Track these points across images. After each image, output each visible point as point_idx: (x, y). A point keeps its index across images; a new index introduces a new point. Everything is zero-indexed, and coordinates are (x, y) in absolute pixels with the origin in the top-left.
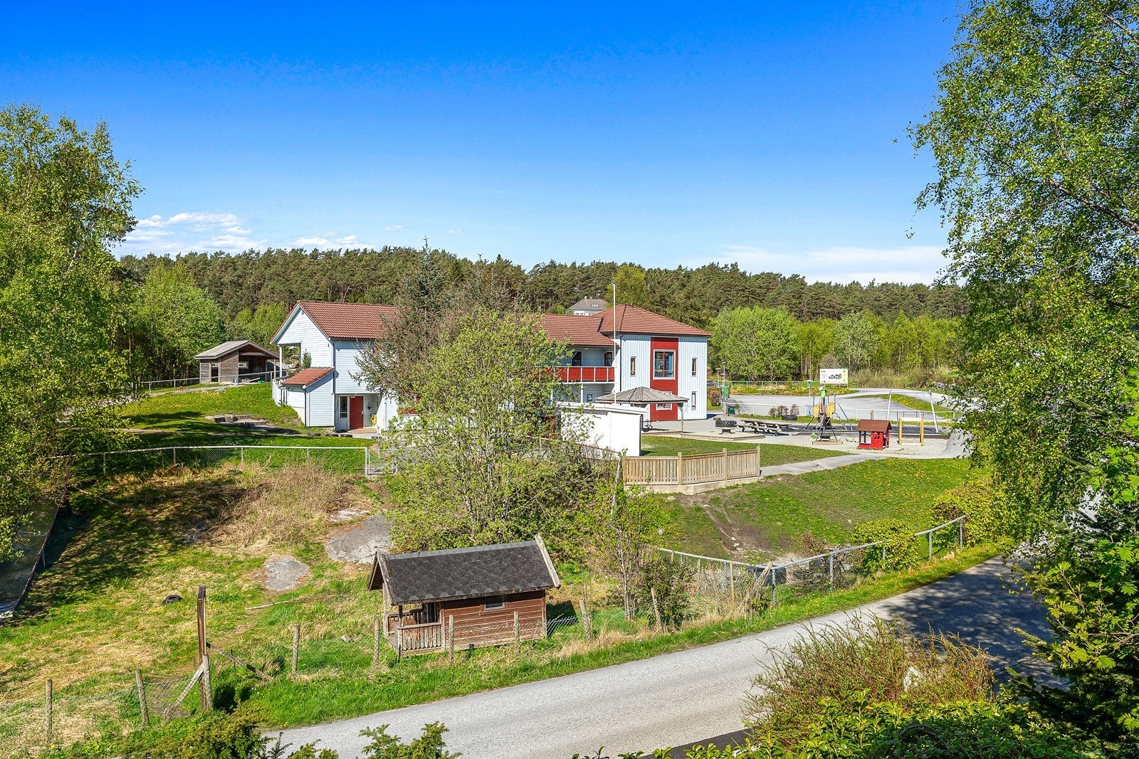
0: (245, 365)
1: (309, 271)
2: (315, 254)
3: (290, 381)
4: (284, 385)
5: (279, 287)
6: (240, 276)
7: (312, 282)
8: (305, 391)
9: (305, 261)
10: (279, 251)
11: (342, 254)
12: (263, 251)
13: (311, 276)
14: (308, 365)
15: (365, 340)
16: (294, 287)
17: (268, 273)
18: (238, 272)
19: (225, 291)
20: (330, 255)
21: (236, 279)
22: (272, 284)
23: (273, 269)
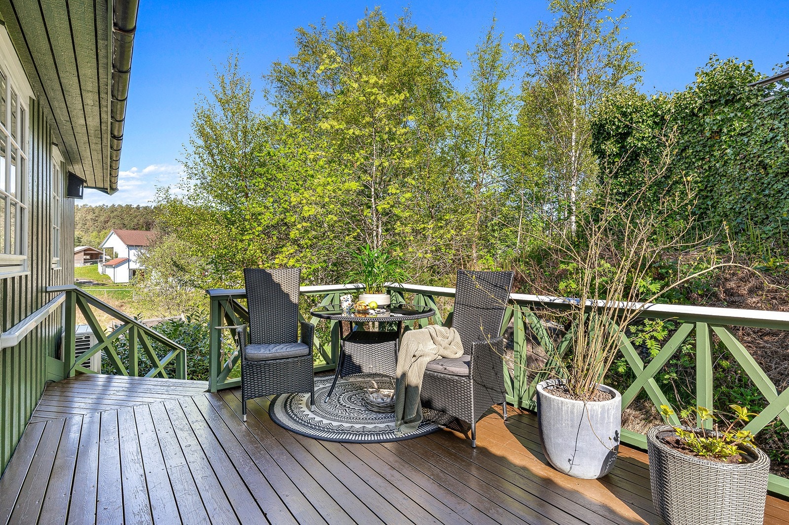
0: (88, 257)
1: (134, 215)
2: (138, 208)
3: (108, 263)
4: (104, 265)
5: (117, 222)
6: (97, 217)
7: (135, 220)
8: (114, 268)
9: (133, 210)
10: (119, 205)
11: (152, 208)
12: (110, 205)
13: (135, 217)
14: (117, 257)
15: (139, 246)
16: (126, 222)
17: (112, 215)
18: (96, 215)
19: (88, 223)
20: (146, 208)
21: (94, 218)
22: (114, 220)
23: (115, 213)
